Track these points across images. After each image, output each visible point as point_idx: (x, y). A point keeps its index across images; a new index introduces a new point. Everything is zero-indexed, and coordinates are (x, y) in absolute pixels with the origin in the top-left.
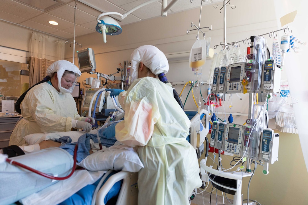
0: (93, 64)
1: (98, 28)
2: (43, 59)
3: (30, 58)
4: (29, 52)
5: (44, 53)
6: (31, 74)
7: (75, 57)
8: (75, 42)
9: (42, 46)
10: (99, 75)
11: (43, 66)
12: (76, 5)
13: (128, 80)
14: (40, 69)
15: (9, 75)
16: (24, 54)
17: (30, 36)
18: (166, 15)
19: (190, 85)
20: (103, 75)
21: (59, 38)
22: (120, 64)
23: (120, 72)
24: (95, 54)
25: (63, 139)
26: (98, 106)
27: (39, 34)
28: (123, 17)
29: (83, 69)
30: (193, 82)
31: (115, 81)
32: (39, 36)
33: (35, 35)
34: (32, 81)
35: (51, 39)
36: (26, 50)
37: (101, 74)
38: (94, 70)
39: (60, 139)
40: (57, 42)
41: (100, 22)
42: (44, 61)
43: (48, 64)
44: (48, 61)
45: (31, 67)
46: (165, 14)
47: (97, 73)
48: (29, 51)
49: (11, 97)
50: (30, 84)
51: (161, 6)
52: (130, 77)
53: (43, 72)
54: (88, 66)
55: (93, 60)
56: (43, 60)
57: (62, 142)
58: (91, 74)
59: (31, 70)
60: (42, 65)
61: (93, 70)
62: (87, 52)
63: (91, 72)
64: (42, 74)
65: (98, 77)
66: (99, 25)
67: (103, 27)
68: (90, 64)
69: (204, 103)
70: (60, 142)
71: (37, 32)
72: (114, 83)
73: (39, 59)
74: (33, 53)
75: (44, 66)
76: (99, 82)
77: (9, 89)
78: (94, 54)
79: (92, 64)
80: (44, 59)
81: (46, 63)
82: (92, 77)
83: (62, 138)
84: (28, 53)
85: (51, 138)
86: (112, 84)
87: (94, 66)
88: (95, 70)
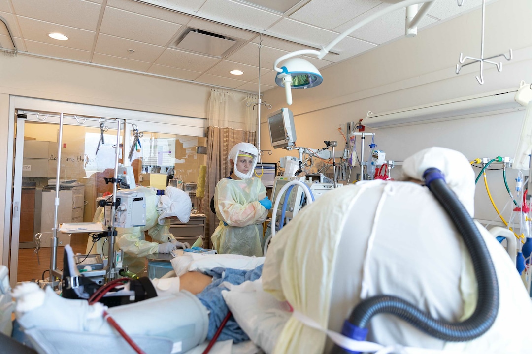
0: (289, 133)
1: (279, 80)
2: (225, 128)
3: (208, 128)
4: (206, 119)
5: (226, 119)
6: (209, 152)
7: (261, 124)
8: (260, 102)
9: (224, 110)
10: (302, 150)
11: (225, 139)
12: (261, 41)
13: (351, 158)
14: (222, 144)
15: (187, 152)
16: (200, 123)
17: (209, 95)
18: (415, 33)
19: (481, 166)
20: (308, 150)
21: (248, 94)
22: (340, 129)
23: (330, 147)
24: (294, 116)
25: (216, 271)
26: (291, 209)
27: (220, 91)
28: (320, 54)
29: (276, 143)
30: (485, 161)
31: (331, 159)
32: (220, 95)
33: (215, 94)
34: (210, 163)
35: (237, 97)
36: (204, 117)
37: (305, 149)
38: (292, 144)
39: (212, 271)
40: (245, 100)
41: (281, 71)
42: (227, 131)
43: (233, 135)
44: (232, 131)
45: (209, 142)
46: (414, 31)
47: (299, 147)
48: (208, 118)
49: (191, 184)
50: (207, 167)
51: (405, 17)
52: (354, 154)
53: (225, 148)
54: (283, 138)
55: (290, 126)
56: (225, 130)
57: (214, 277)
58: (288, 150)
59: (209, 146)
60: (224, 137)
61: (290, 144)
62: (280, 114)
63: (287, 148)
64: (224, 151)
65: (301, 155)
66: (280, 76)
67: (286, 78)
68: (286, 134)
69: (515, 207)
70: (212, 277)
71: (218, 88)
72: (329, 164)
73: (220, 129)
74: (212, 120)
75: (227, 139)
76: (297, 165)
77: (188, 173)
78: (292, 116)
79: (288, 135)
80: (227, 128)
81: (230, 134)
82: (290, 156)
83: (214, 270)
84: (206, 121)
85: (199, 268)
86: (326, 164)
87: (291, 138)
88: (294, 143)
